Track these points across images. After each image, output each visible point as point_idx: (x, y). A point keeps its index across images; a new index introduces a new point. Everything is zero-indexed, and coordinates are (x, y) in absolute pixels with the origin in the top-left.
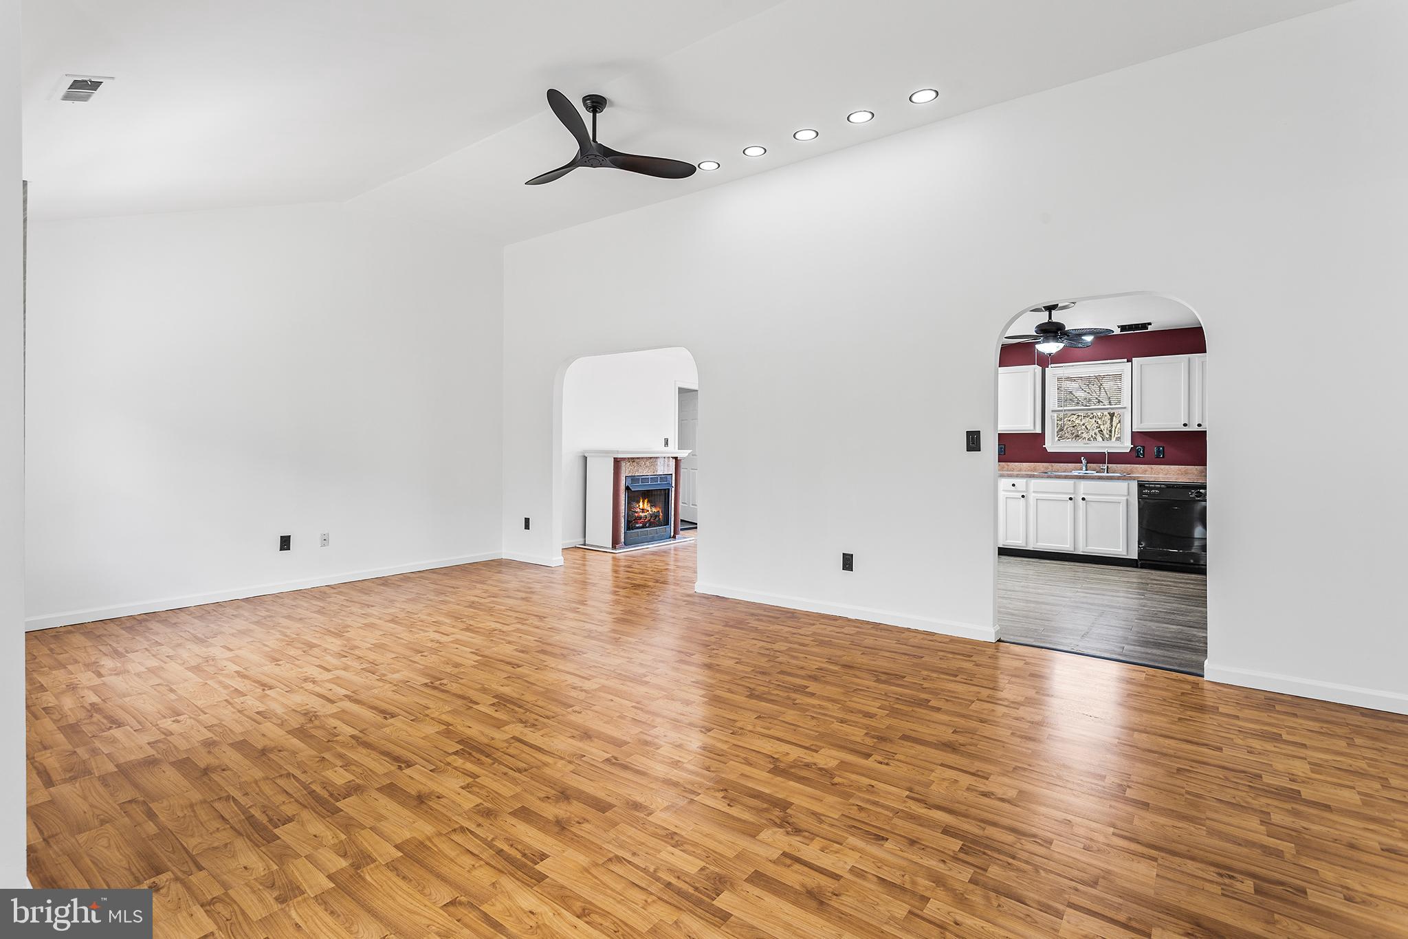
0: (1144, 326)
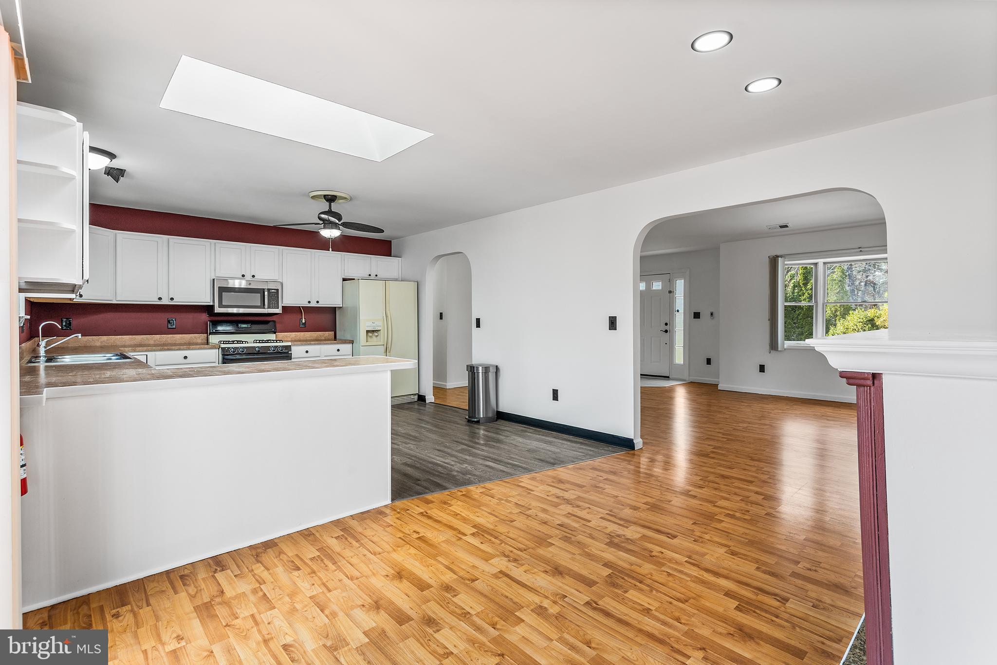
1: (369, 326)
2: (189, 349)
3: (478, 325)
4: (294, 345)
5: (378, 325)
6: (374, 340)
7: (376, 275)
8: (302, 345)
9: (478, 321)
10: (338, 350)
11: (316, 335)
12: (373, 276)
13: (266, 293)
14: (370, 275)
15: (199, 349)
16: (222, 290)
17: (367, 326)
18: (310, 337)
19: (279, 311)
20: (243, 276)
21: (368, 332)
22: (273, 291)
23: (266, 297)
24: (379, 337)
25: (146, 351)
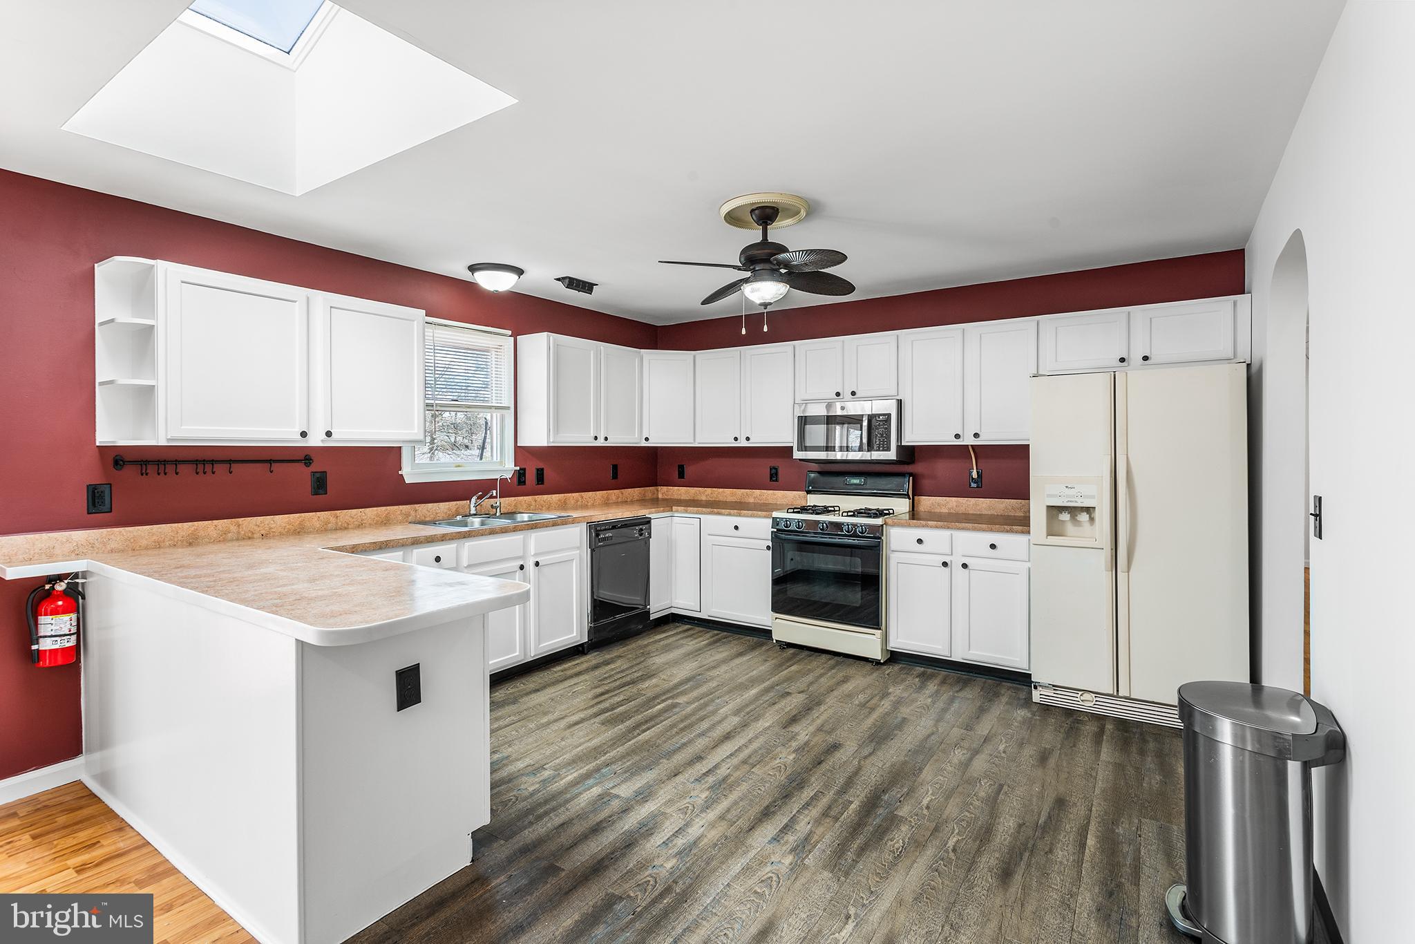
0: (587, 287)
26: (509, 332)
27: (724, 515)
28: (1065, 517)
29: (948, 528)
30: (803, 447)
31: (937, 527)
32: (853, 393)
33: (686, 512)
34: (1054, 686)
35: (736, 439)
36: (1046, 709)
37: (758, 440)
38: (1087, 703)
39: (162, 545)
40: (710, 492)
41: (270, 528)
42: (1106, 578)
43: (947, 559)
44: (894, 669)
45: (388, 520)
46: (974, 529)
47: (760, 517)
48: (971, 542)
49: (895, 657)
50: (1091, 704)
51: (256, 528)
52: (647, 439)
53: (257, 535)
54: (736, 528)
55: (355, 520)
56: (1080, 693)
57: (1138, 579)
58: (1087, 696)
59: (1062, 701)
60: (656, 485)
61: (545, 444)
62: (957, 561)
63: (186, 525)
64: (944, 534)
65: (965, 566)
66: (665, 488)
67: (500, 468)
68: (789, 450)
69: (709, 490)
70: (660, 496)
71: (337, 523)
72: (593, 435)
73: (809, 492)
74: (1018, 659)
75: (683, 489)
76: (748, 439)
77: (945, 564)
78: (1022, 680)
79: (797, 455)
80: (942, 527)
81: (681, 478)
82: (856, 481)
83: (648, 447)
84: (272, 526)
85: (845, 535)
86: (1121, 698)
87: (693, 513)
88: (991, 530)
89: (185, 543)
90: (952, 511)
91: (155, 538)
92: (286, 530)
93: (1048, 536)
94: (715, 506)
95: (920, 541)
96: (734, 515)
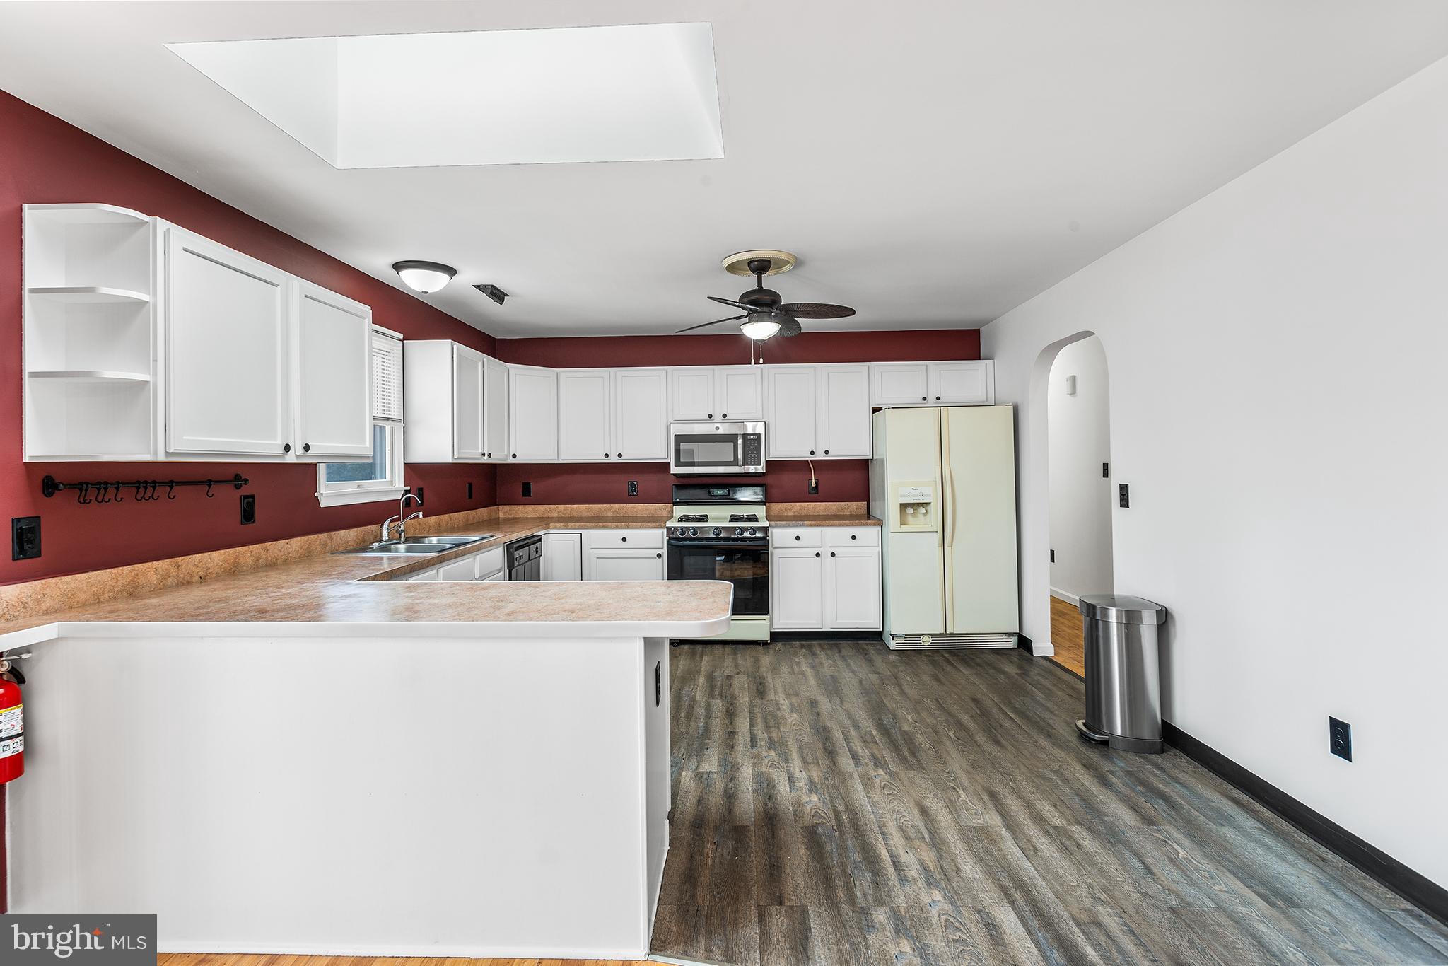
1: (905, 496)
2: (628, 527)
3: (1124, 502)
4: (776, 526)
5: (929, 493)
6: (918, 521)
7: (938, 398)
8: (789, 526)
9: (1124, 489)
10: (854, 537)
11: (834, 508)
12: (932, 400)
13: (740, 441)
14: (924, 399)
15: (641, 527)
16: (680, 439)
17: (901, 496)
18: (825, 510)
19: (761, 469)
20: (710, 416)
21: (904, 506)
22: (752, 437)
23: (740, 447)
24: (928, 516)
25: (578, 529)
26: (401, 336)
27: (611, 528)
28: (910, 511)
29: (820, 525)
30: (678, 463)
31: (811, 526)
32: (724, 416)
33: (567, 528)
34: (906, 635)
35: (607, 455)
36: (901, 652)
37: (632, 456)
38: (926, 643)
39: (101, 598)
40: (563, 508)
41: (208, 569)
42: (939, 551)
43: (818, 551)
44: (779, 646)
45: (310, 552)
46: (840, 525)
47: (649, 527)
48: (836, 535)
49: (777, 636)
50: (929, 644)
51: (194, 569)
52: (514, 456)
53: (196, 579)
54: (624, 539)
55: (282, 553)
56: (922, 637)
57: (957, 552)
58: (926, 638)
59: (909, 645)
60: (495, 504)
61: (450, 461)
62: (826, 552)
63: (127, 569)
64: (816, 531)
65: (833, 555)
66: (507, 507)
67: (390, 488)
68: (666, 466)
69: (561, 507)
70: (501, 515)
71: (267, 558)
72: (480, 451)
73: (675, 504)
74: (872, 622)
75: (530, 508)
76: (620, 455)
77: (818, 555)
78: (875, 637)
79: (675, 470)
80: (815, 526)
81: (527, 495)
82: (720, 492)
83: (514, 464)
84: (210, 565)
85: (737, 538)
86: (948, 634)
87: (575, 529)
88: (853, 525)
89: (125, 594)
90: (796, 514)
91: (94, 589)
92: (222, 570)
93: (901, 525)
94: (599, 522)
95: (798, 538)
96: (622, 528)
